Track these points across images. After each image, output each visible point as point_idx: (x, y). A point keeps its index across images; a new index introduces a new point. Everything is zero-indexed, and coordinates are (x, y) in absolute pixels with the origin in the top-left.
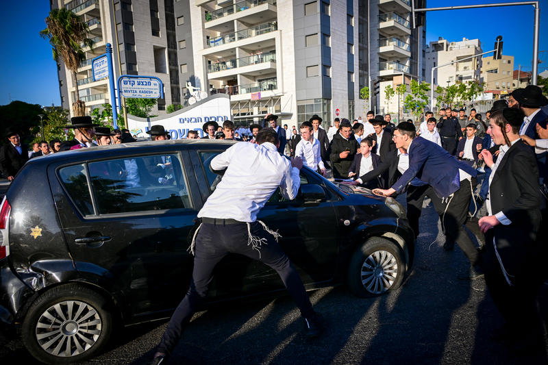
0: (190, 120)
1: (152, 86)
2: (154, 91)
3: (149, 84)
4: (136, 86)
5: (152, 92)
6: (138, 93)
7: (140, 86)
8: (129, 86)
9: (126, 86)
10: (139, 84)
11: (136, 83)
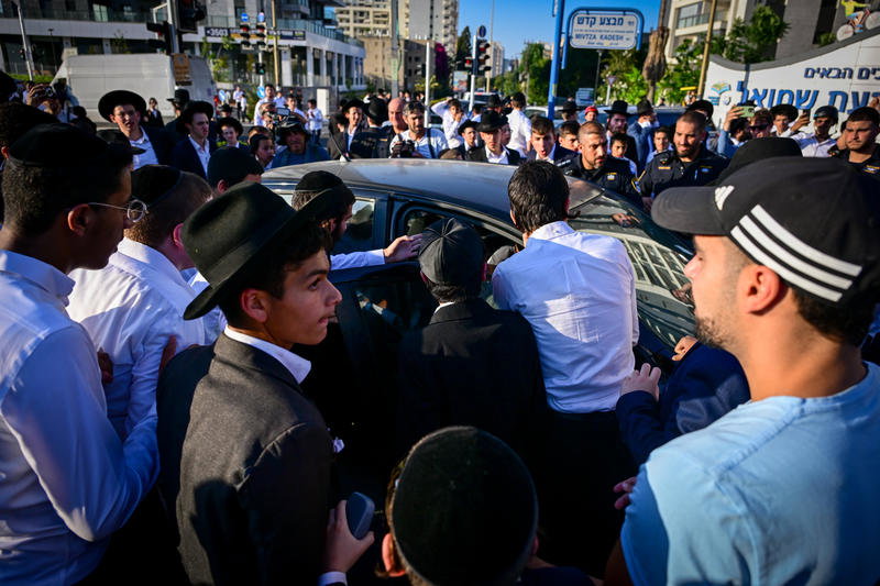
0: (826, 73)
1: (625, 27)
2: (626, 36)
3: (621, 22)
4: (597, 26)
5: (622, 38)
6: (598, 40)
7: (604, 27)
8: (585, 26)
9: (580, 27)
10: (602, 24)
11: (598, 21)
